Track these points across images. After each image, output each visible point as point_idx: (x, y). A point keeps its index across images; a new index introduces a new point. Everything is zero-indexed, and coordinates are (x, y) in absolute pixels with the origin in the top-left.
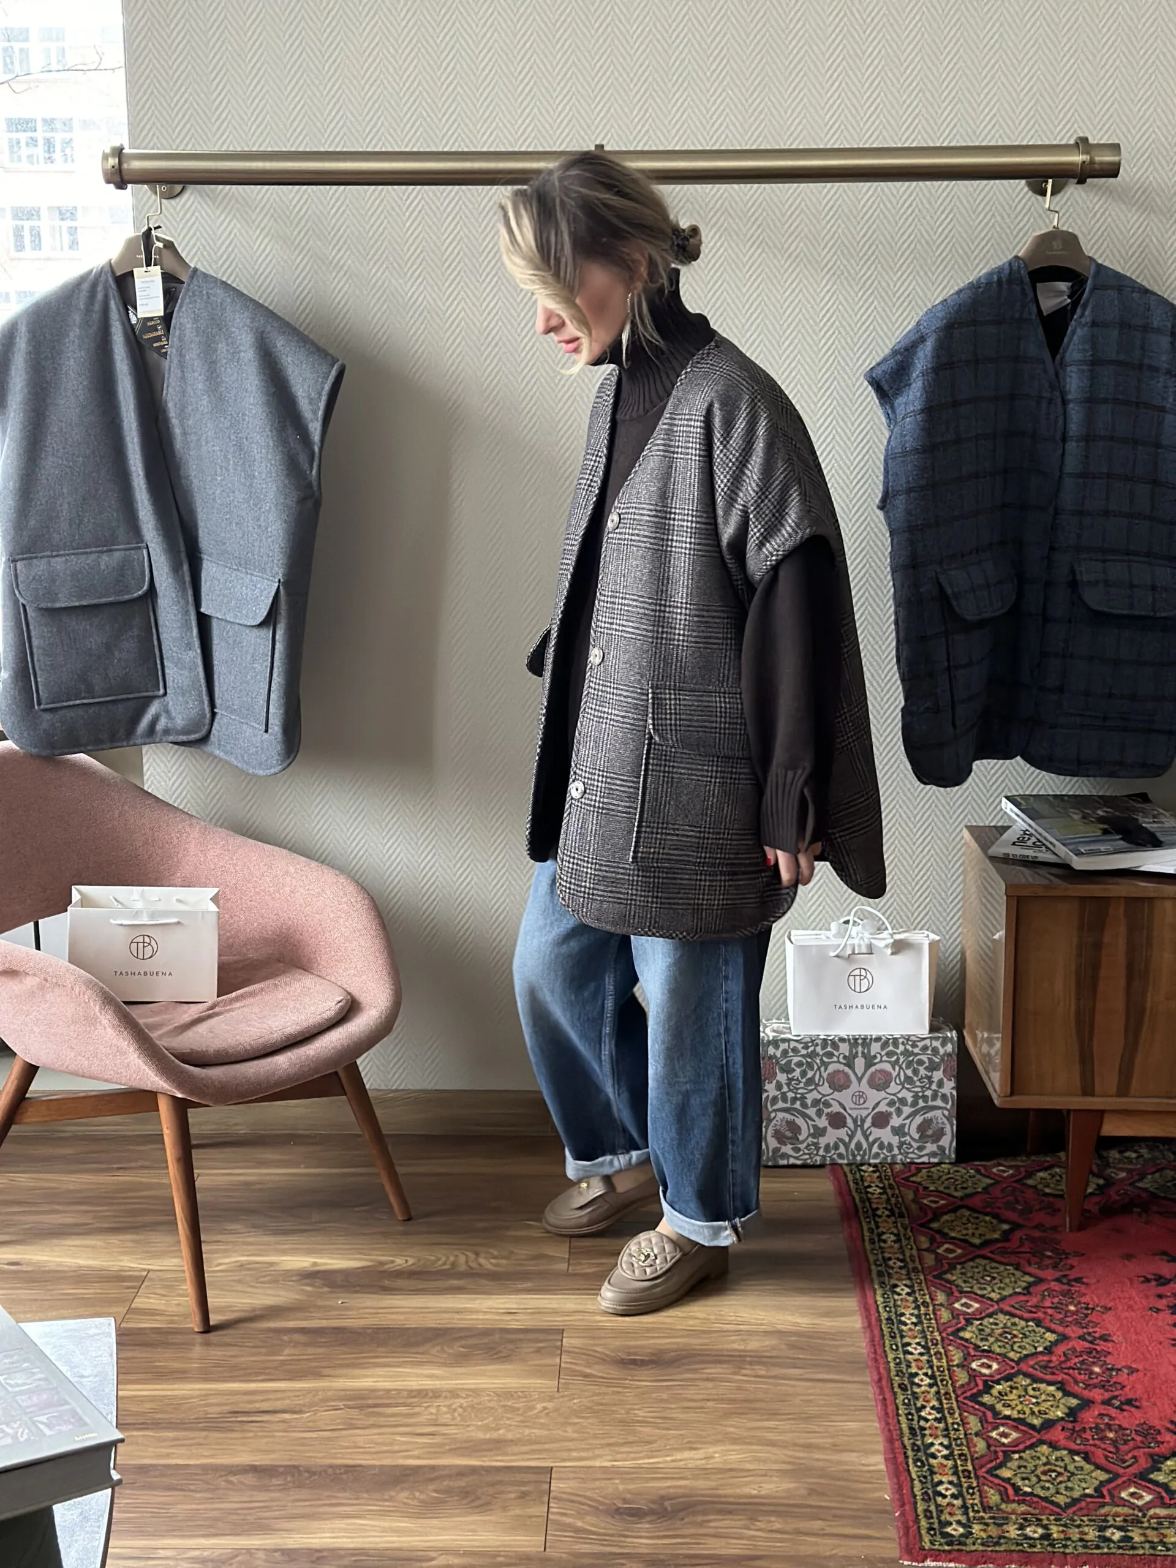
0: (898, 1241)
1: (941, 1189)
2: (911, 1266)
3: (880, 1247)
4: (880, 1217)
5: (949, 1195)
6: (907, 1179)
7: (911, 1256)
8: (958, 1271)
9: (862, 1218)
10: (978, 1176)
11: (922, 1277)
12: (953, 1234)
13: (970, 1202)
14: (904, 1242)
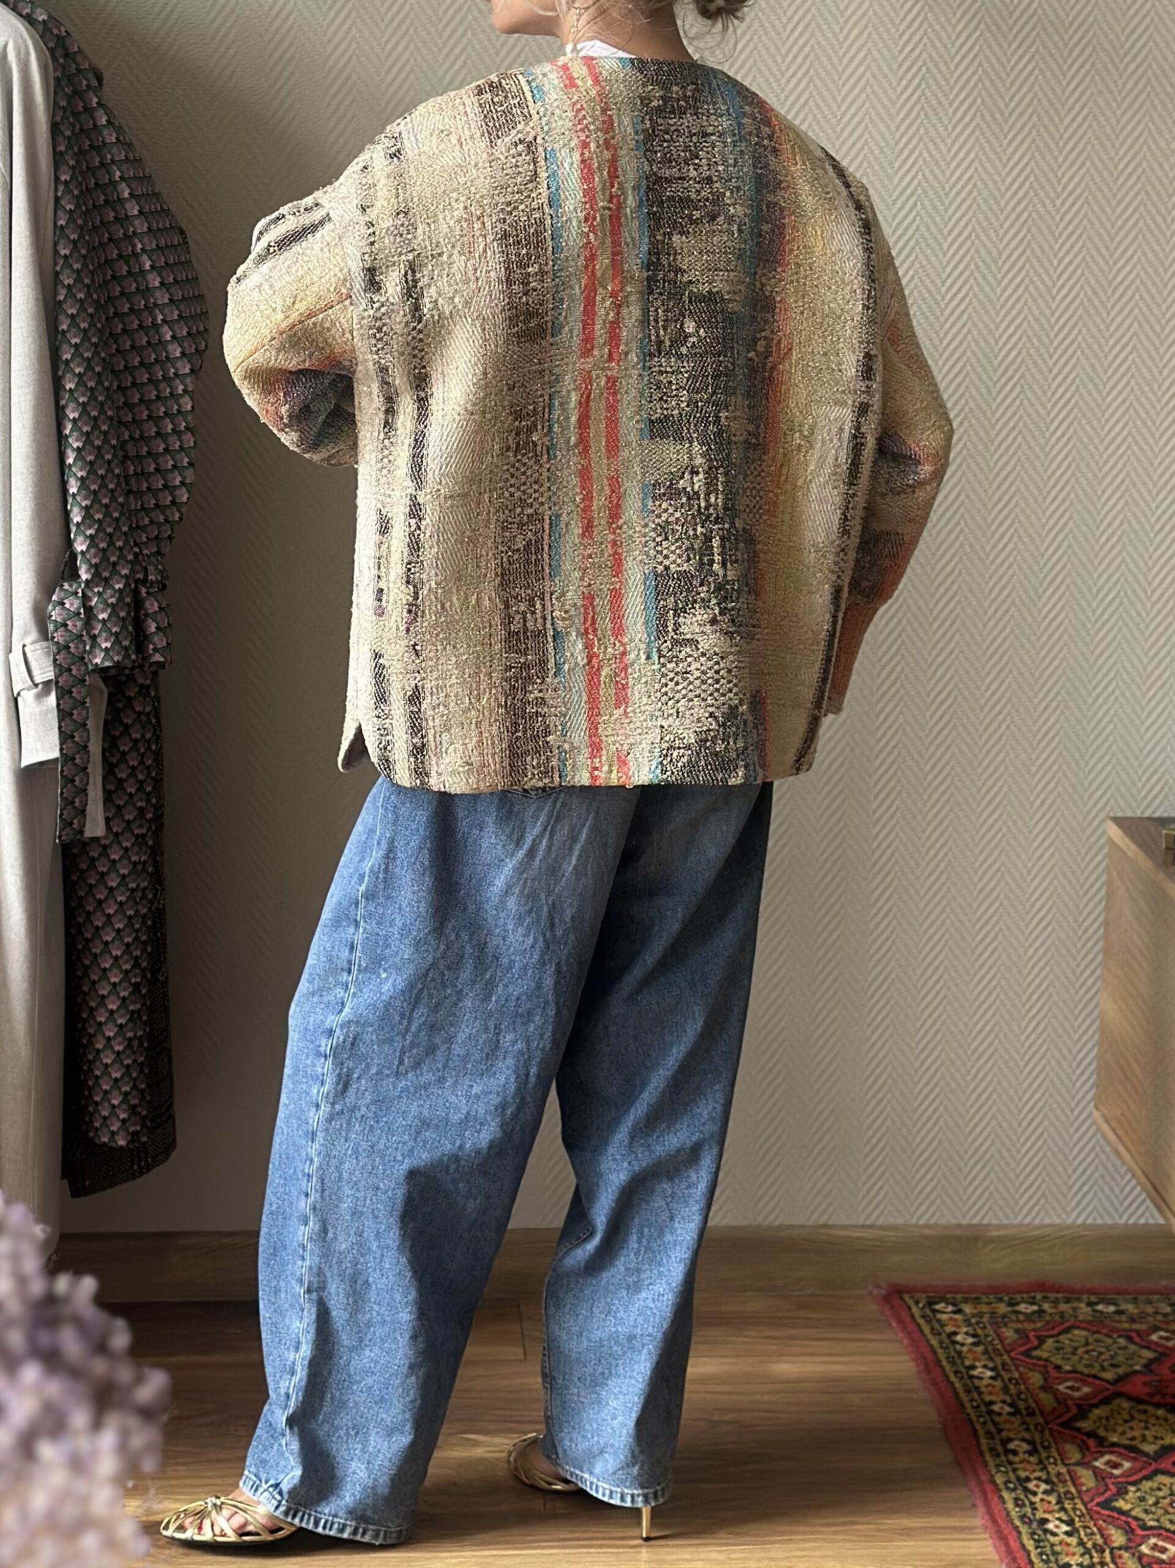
0: (1033, 1452)
1: (1080, 1368)
2: (1062, 1490)
3: (1010, 1463)
4: (1000, 1414)
5: (1095, 1377)
6: (1027, 1354)
7: (1059, 1474)
8: (1130, 1496)
9: (974, 1418)
10: (1133, 1348)
11: (1080, 1506)
12: (1114, 1439)
13: (1126, 1388)
14: (1044, 1455)
